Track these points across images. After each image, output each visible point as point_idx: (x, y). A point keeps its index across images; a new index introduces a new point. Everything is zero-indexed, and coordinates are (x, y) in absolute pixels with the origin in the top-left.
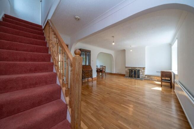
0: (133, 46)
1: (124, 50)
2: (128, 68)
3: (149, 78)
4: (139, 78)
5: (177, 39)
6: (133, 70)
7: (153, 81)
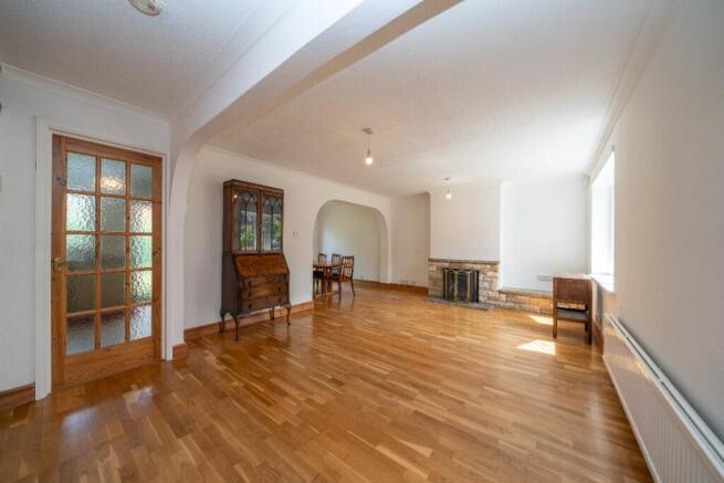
0: (456, 180)
1: (426, 196)
2: (439, 264)
3: (514, 303)
4: (477, 301)
5: (613, 148)
6: (457, 273)
7: (525, 315)
